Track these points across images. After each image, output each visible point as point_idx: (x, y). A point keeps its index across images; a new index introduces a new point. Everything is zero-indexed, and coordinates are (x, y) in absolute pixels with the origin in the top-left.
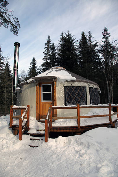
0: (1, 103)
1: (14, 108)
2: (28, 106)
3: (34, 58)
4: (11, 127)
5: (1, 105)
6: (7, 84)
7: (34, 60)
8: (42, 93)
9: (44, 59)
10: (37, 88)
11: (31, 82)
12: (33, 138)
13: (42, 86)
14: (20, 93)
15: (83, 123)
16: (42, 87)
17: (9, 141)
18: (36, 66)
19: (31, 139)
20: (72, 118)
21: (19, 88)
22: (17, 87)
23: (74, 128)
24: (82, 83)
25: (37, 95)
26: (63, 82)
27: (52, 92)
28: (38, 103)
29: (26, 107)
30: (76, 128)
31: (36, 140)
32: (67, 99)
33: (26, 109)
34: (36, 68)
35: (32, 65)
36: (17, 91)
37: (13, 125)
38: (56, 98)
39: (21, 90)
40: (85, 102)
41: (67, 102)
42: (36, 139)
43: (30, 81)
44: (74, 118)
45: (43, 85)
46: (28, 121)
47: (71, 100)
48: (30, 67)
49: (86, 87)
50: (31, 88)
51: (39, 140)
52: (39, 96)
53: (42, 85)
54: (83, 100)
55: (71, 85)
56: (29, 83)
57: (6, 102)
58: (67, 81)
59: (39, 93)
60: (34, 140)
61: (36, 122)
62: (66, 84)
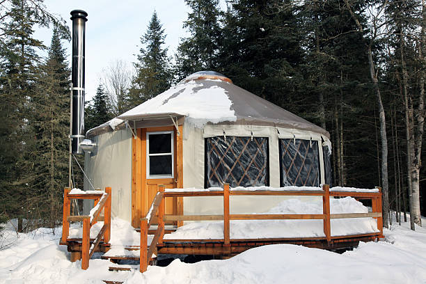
0: (39, 187)
1: (74, 196)
2: (108, 191)
3: (155, 18)
4: (65, 242)
5: (40, 193)
6: (56, 121)
7: (155, 25)
8: (148, 155)
9: (188, 24)
10: (134, 142)
11: (120, 127)
12: (116, 266)
13: (148, 137)
14: (92, 154)
15: (241, 232)
16: (148, 141)
17: (58, 273)
18: (162, 47)
19: (111, 269)
20: (210, 218)
21: (88, 142)
22: (82, 139)
23: (216, 245)
24: (254, 127)
25: (134, 161)
26: (200, 126)
27: (172, 153)
28: (138, 181)
29: (103, 192)
30: (220, 245)
31: (123, 271)
32: (211, 172)
33: (103, 197)
34: (163, 54)
35: (149, 43)
36: (83, 150)
37: (69, 237)
38: (182, 170)
39: (96, 148)
40: (263, 179)
41: (212, 179)
42: (121, 269)
43: (116, 125)
44: (214, 219)
45: (150, 135)
46: (107, 228)
47: (222, 175)
48: (142, 51)
49: (267, 139)
50: (120, 143)
51: (129, 269)
52: (138, 164)
53: (148, 134)
54: (256, 173)
55: (222, 135)
56: (114, 128)
57: (53, 181)
58: (210, 123)
59: (139, 155)
60: (117, 270)
61: (130, 232)
62: (210, 133)
